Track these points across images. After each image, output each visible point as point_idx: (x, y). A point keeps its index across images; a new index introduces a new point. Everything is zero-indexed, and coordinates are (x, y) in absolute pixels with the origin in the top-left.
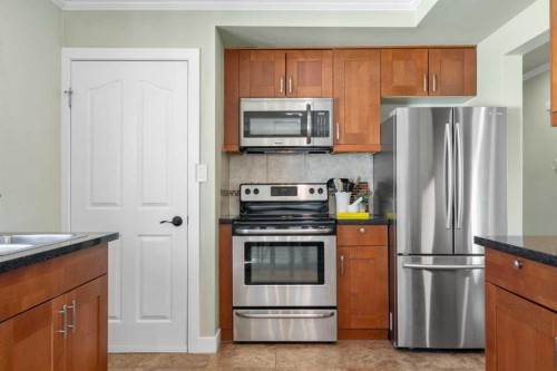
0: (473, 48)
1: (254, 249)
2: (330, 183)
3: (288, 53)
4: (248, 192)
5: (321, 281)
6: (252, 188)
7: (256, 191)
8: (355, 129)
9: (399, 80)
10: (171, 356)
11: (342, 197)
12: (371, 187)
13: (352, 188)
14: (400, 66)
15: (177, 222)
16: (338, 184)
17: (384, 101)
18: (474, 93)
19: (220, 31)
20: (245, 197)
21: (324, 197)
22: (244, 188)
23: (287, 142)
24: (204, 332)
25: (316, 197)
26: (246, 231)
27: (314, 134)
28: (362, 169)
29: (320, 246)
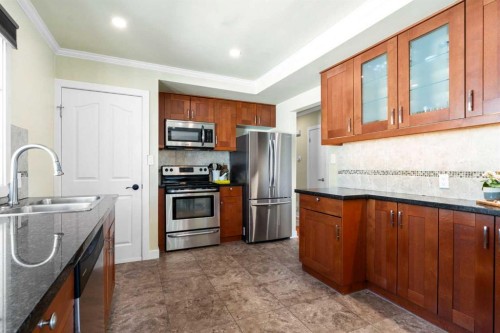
0: (274, 106)
1: (178, 201)
2: (211, 166)
3: (191, 98)
4: (167, 170)
5: (212, 214)
6: (169, 168)
7: (171, 170)
8: (224, 140)
9: (245, 118)
10: (133, 264)
11: (216, 173)
12: (229, 168)
13: (221, 168)
14: (245, 110)
15: (136, 187)
16: (215, 166)
17: (238, 127)
18: (274, 125)
19: (160, 82)
20: (165, 173)
21: (207, 173)
22: (164, 168)
23: (190, 144)
24: (152, 248)
25: (203, 173)
26: (173, 191)
27: (206, 141)
28: (224, 159)
29: (212, 197)
